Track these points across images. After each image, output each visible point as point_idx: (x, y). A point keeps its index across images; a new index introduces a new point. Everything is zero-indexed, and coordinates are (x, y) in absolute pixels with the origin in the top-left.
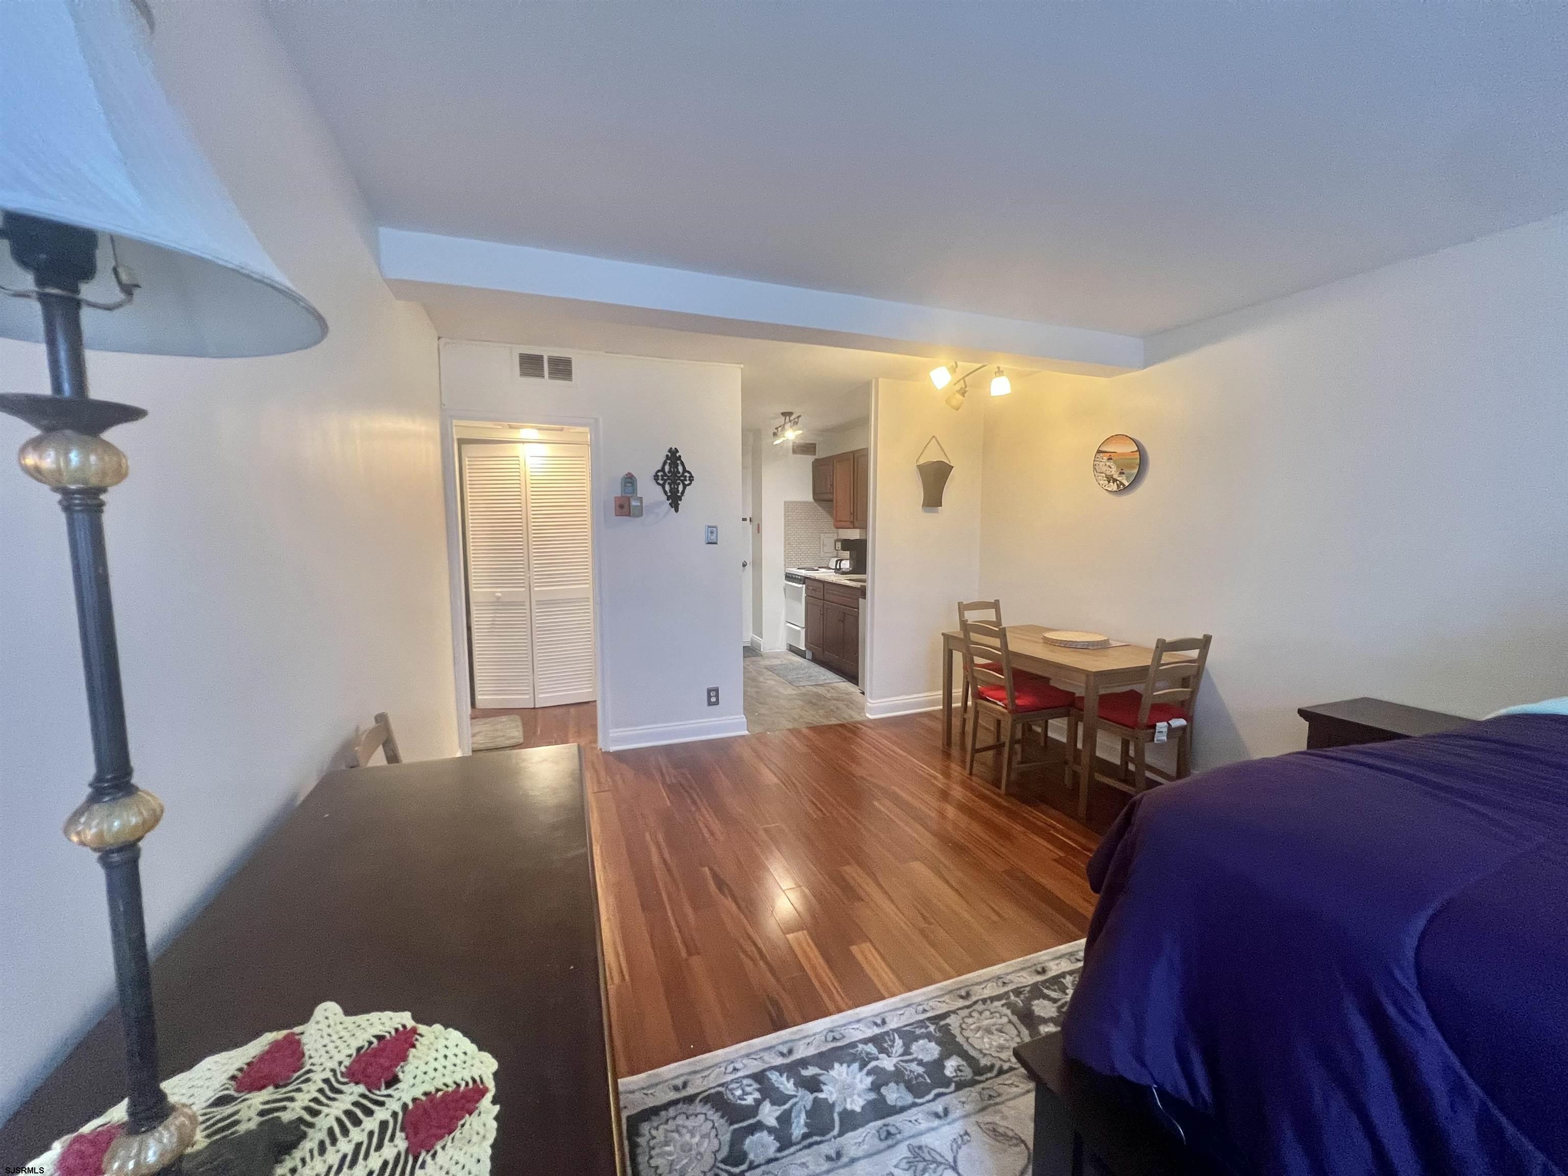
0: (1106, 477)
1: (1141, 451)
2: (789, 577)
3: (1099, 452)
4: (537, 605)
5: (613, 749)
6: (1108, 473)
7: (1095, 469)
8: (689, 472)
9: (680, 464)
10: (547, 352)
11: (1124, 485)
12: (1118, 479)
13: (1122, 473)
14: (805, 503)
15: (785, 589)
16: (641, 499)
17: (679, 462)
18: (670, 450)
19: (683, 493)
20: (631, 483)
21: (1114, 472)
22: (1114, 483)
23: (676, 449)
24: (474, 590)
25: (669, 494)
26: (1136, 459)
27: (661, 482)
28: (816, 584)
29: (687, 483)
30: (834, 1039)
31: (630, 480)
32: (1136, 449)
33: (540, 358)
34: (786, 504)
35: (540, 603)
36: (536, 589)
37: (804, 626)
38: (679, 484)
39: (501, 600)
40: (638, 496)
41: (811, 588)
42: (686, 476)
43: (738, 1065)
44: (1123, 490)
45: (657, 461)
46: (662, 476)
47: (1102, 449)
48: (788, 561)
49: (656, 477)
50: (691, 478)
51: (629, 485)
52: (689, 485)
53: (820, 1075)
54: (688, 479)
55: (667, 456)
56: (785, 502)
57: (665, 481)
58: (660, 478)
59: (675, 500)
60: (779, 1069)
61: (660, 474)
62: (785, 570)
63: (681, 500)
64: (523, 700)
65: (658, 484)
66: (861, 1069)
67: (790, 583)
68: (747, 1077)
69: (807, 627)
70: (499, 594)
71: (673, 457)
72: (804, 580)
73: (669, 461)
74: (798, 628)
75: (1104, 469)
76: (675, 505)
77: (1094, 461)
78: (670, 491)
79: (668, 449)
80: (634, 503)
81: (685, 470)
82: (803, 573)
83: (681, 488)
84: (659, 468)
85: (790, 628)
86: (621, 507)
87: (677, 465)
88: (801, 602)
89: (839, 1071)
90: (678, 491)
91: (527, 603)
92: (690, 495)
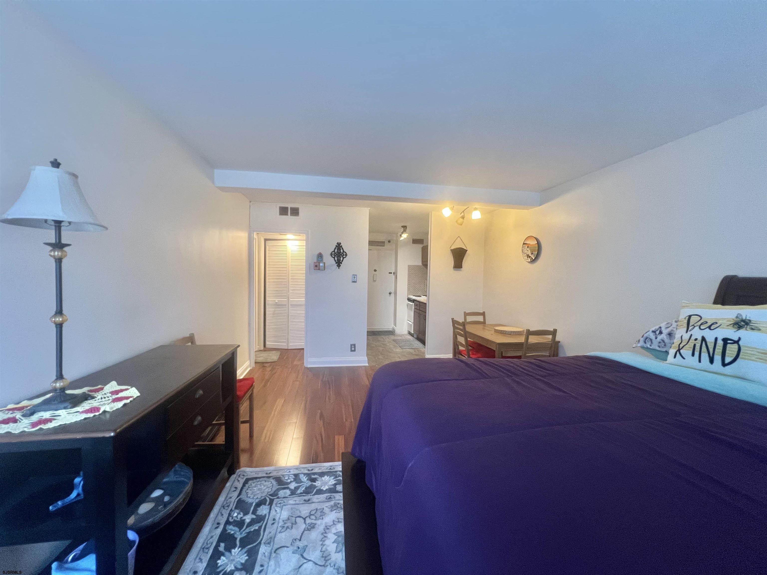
0: (527, 256)
1: (539, 243)
2: (409, 300)
3: (524, 244)
4: (291, 306)
5: (309, 366)
6: (527, 253)
7: (522, 251)
8: (345, 252)
9: (342, 249)
10: (289, 206)
11: (533, 259)
12: (531, 256)
13: (532, 254)
14: (418, 266)
15: (407, 305)
16: (324, 263)
17: (341, 248)
18: (338, 243)
19: (342, 261)
20: (321, 256)
21: (529, 253)
22: (529, 258)
23: (340, 243)
24: (268, 299)
25: (337, 261)
26: (536, 247)
27: (333, 256)
28: (418, 303)
29: (344, 257)
30: (330, 469)
31: (320, 256)
32: (536, 243)
33: (287, 208)
34: (409, 266)
35: (292, 305)
36: (291, 299)
37: (413, 322)
38: (341, 257)
39: (277, 303)
40: (324, 262)
41: (415, 305)
42: (344, 254)
43: (291, 471)
44: (533, 261)
45: (332, 247)
46: (334, 254)
47: (525, 242)
48: (409, 292)
49: (331, 255)
50: (346, 255)
51: (320, 257)
52: (345, 257)
53: (318, 478)
54: (345, 255)
55: (336, 246)
56: (408, 266)
57: (335, 256)
58: (333, 255)
59: (339, 263)
60: (305, 474)
61: (333, 253)
62: (407, 296)
63: (341, 264)
64: (283, 345)
65: (332, 257)
66: (333, 479)
67: (409, 302)
68: (292, 474)
69: (414, 323)
70: (277, 301)
71: (339, 246)
72: (413, 301)
73: (337, 248)
74: (411, 323)
75: (526, 251)
76: (339, 266)
77: (522, 248)
78: (337, 260)
79: (337, 242)
80: (321, 264)
81: (343, 251)
82: (414, 298)
83: (342, 259)
84: (333, 250)
85: (409, 323)
86: (316, 266)
87: (341, 249)
88: (412, 311)
89: (326, 478)
90: (340, 260)
91: (287, 305)
92: (346, 262)
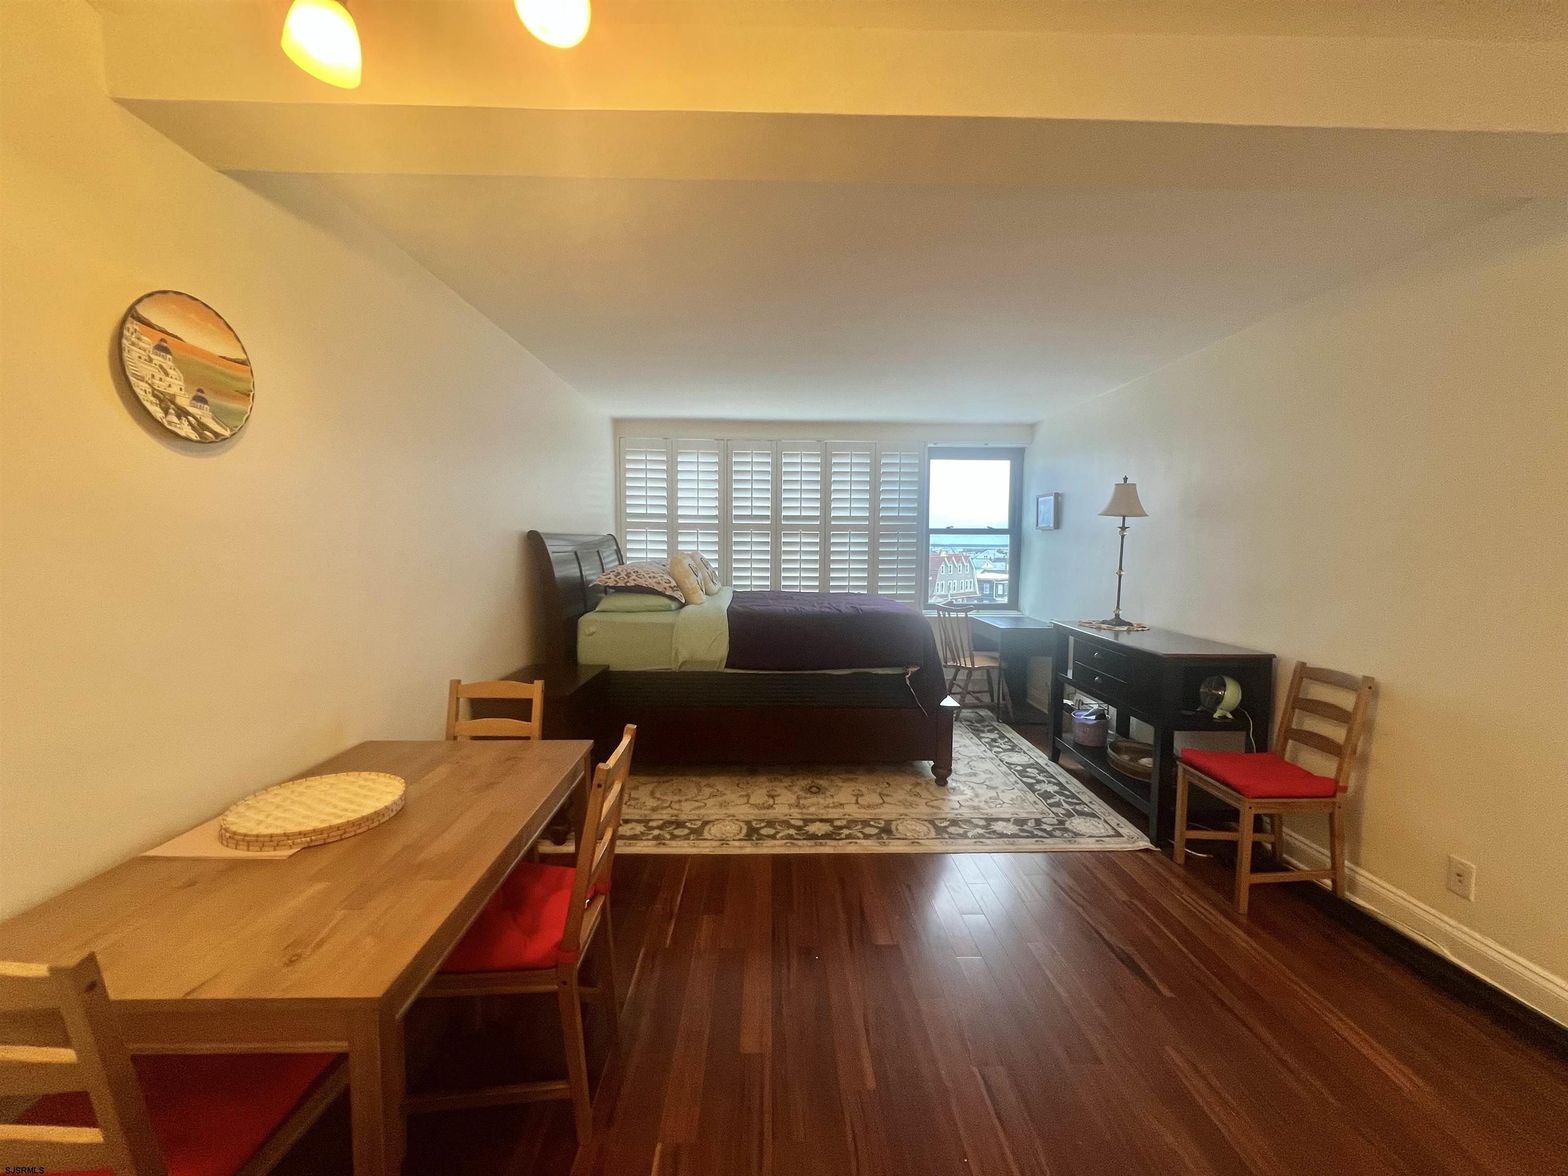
0: (154, 396)
3: (132, 313)
6: (160, 385)
11: (216, 434)
12: (191, 410)
13: (199, 399)
21: (178, 390)
22: (179, 417)
47: (142, 312)
75: (147, 369)
